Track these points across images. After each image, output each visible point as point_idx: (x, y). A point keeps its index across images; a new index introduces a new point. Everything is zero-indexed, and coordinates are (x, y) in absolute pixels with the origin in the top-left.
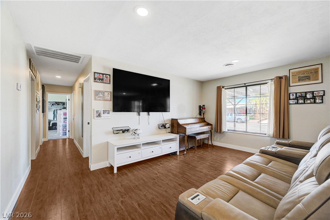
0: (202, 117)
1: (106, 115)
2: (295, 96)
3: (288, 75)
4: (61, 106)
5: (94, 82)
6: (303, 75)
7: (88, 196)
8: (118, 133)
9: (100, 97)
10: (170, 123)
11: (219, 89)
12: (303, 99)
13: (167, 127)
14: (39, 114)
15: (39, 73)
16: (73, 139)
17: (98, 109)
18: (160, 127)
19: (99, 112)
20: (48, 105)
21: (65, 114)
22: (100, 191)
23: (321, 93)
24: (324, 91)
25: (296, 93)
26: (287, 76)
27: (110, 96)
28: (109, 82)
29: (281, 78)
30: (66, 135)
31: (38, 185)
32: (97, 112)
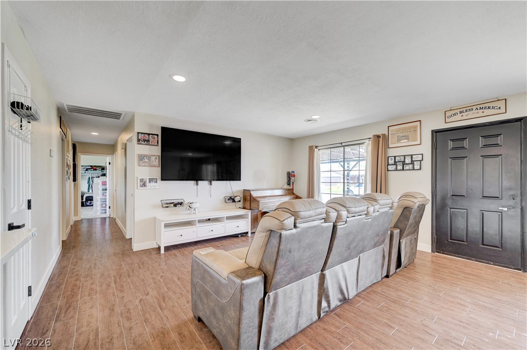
0: (291, 187)
1: (153, 184)
2: (393, 160)
3: (387, 134)
4: (99, 172)
5: (138, 144)
6: (402, 134)
7: (127, 272)
8: (168, 207)
9: (145, 162)
10: (242, 196)
11: (311, 149)
12: (402, 164)
13: (236, 201)
14: (70, 183)
15: (70, 130)
16: (115, 218)
17: (143, 178)
18: (227, 200)
19: (144, 180)
20: (80, 171)
21: (104, 183)
22: (140, 268)
23: (420, 158)
24: (422, 154)
25: (395, 157)
26: (385, 134)
27: (157, 161)
28: (156, 144)
29: (378, 137)
30: (106, 213)
31: (72, 263)
32: (142, 180)
